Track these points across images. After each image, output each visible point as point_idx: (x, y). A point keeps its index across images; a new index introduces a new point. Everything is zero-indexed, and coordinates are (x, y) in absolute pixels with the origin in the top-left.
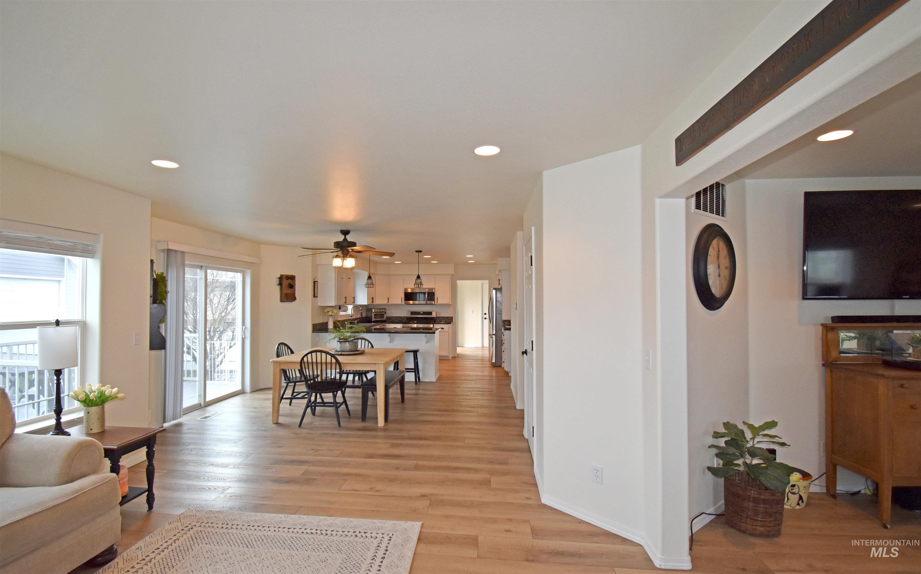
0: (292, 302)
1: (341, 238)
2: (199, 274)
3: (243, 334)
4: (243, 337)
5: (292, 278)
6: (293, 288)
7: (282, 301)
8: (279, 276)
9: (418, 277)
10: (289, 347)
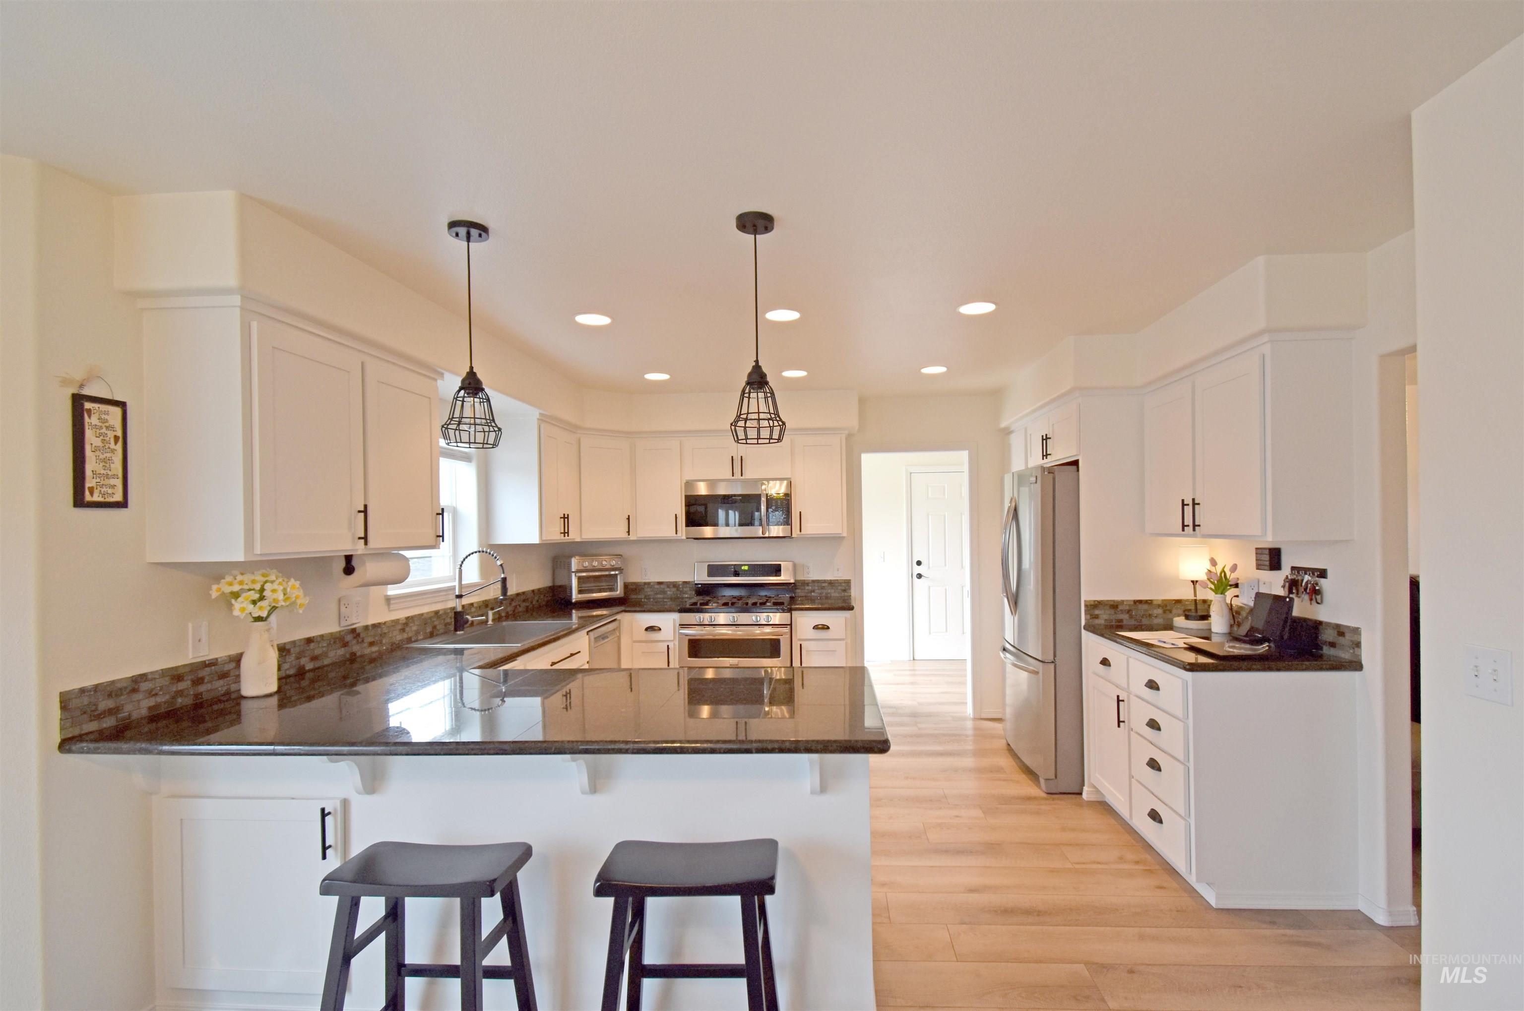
9: (759, 380)
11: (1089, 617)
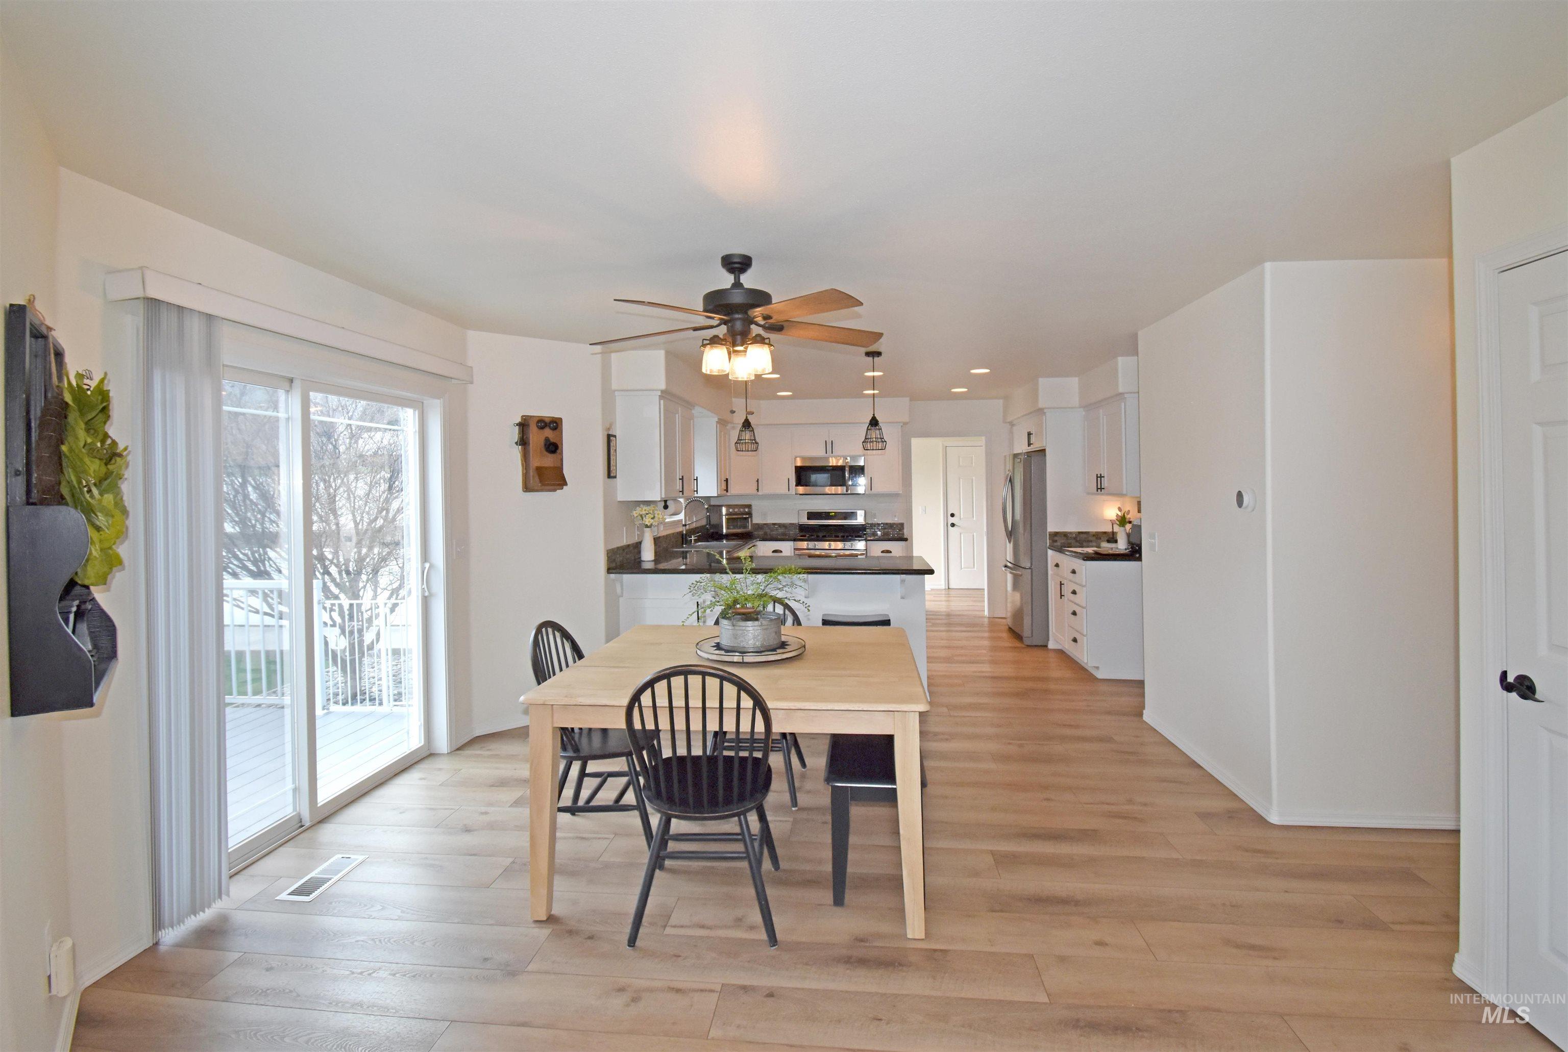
0: (555, 490)
1: (726, 280)
2: (282, 405)
3: (425, 586)
4: (427, 594)
5: (555, 424)
6: (558, 451)
7: (527, 488)
8: (519, 420)
9: (874, 423)
10: (566, 635)
11: (1051, 541)
